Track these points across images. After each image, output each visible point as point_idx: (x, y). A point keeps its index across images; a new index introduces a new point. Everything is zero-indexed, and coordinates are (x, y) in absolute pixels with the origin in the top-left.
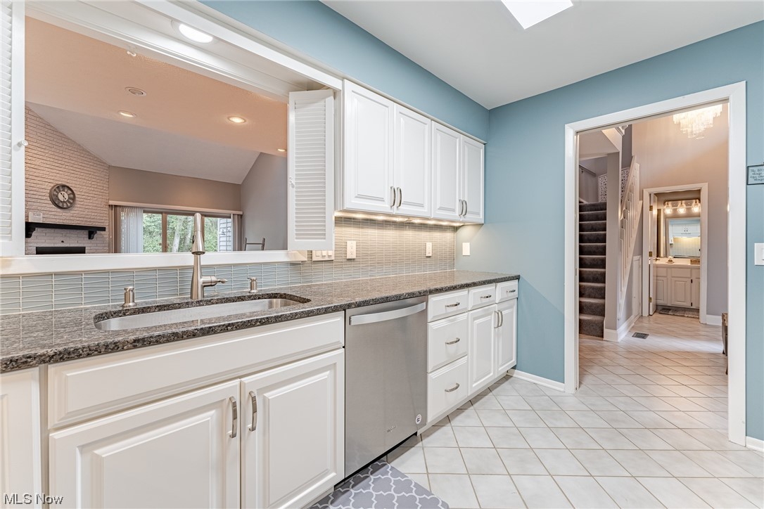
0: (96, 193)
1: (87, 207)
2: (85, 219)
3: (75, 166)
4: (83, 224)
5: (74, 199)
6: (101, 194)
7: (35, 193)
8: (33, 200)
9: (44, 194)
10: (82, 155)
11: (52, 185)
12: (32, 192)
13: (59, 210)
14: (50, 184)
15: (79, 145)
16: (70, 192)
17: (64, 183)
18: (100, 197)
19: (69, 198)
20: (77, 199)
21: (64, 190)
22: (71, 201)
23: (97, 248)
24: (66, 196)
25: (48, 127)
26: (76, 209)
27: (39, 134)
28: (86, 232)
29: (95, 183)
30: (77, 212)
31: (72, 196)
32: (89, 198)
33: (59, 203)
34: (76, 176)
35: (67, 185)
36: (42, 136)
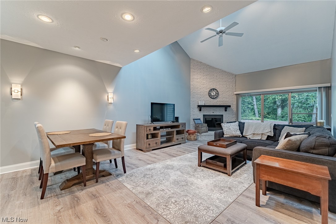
0: (229, 89)
1: (224, 97)
2: (223, 102)
3: (219, 79)
4: (222, 104)
5: (218, 94)
6: (231, 89)
7: (203, 94)
8: (202, 97)
9: (206, 94)
10: (222, 74)
11: (209, 89)
12: (202, 94)
13: (212, 99)
14: (208, 89)
15: (221, 70)
16: (216, 91)
17: (214, 88)
18: (231, 91)
19: (216, 94)
20: (219, 94)
21: (214, 91)
22: (217, 95)
23: (229, 115)
24: (215, 93)
25: (208, 66)
26: (219, 98)
27: (204, 71)
28: (224, 108)
29: (228, 85)
30: (219, 99)
31: (217, 93)
32: (225, 92)
33: (212, 96)
34: (219, 83)
35: (215, 88)
36: (206, 71)
